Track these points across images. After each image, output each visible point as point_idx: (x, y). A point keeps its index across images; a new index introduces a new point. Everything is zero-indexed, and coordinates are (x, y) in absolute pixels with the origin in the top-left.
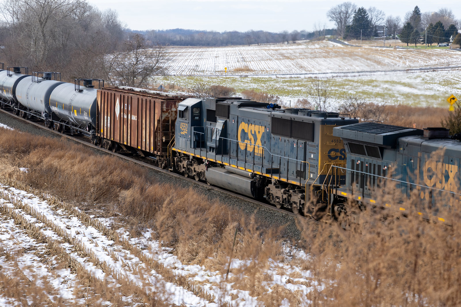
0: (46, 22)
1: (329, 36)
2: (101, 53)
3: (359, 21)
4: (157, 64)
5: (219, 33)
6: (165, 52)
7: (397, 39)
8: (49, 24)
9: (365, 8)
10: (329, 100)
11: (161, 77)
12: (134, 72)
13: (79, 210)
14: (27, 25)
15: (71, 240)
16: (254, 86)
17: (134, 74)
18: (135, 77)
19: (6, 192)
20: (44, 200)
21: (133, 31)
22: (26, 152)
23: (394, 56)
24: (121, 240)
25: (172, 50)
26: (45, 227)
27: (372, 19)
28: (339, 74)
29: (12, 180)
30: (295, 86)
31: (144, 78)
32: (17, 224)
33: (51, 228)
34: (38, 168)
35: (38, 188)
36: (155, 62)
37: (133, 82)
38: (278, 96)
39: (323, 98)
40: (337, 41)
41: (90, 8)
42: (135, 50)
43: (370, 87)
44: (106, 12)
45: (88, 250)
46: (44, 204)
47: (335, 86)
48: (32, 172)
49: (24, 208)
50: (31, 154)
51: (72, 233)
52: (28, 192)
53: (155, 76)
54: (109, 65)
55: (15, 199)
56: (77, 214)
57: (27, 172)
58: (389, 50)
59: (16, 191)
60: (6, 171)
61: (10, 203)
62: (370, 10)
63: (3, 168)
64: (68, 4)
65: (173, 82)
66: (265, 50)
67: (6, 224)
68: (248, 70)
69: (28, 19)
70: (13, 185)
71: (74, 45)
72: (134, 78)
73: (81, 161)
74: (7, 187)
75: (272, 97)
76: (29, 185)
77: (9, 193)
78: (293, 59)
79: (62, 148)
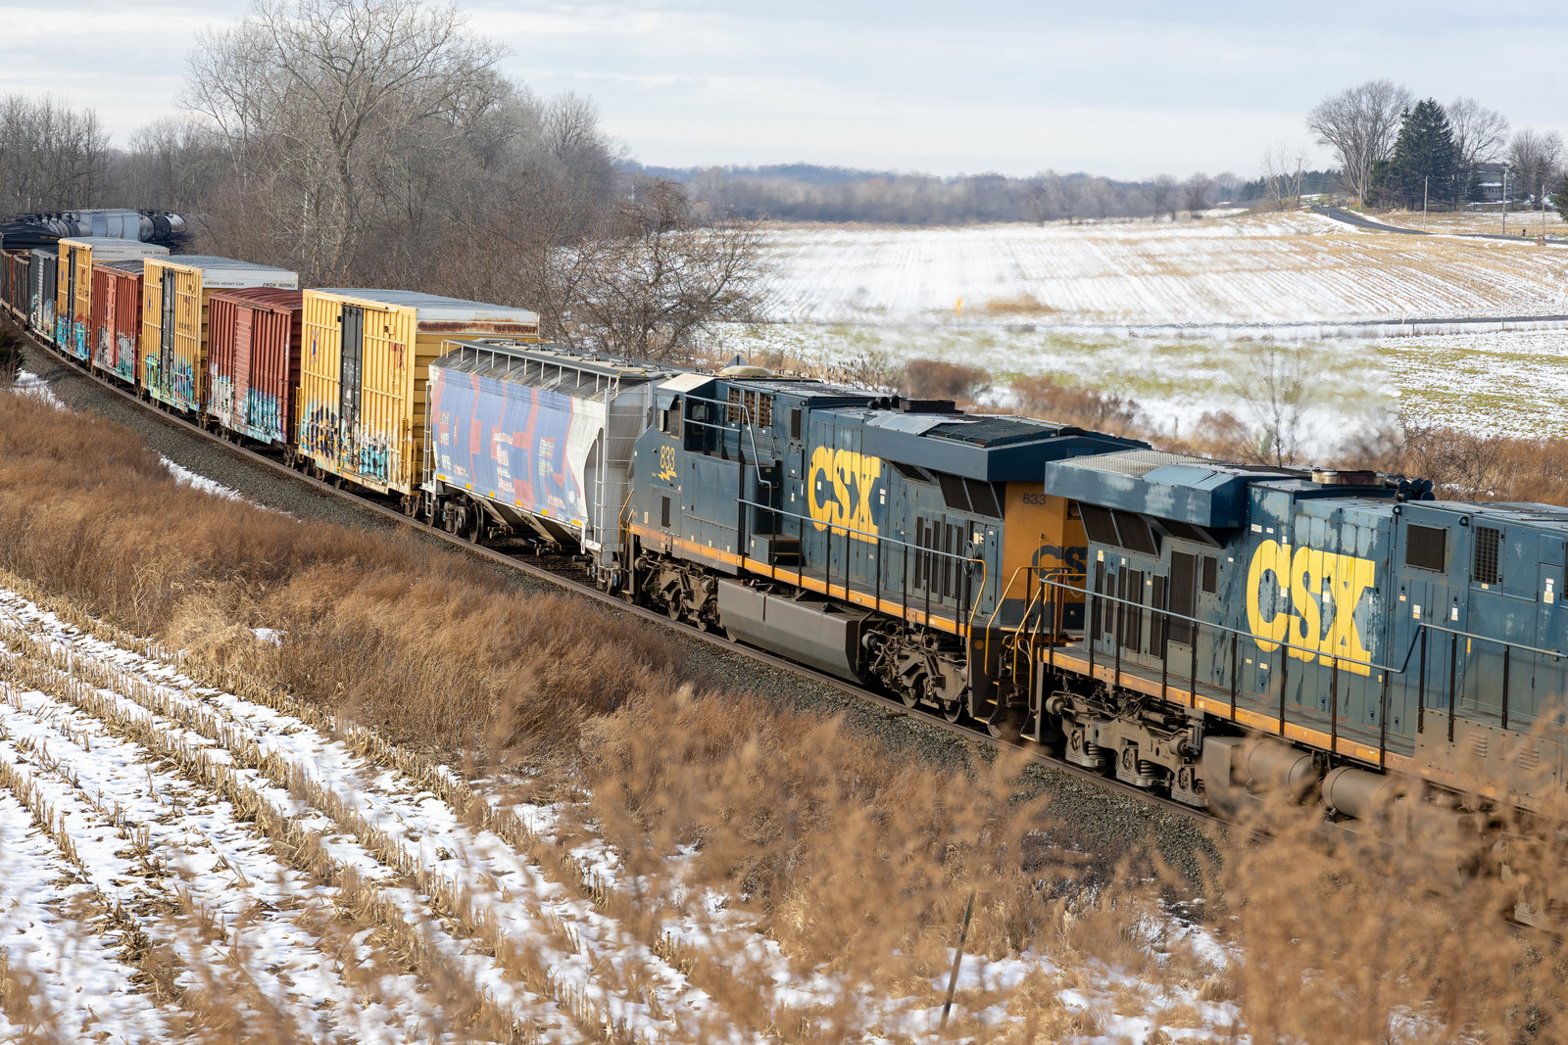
0: (355, 135)
1: (1315, 197)
2: (537, 243)
3: (1417, 145)
4: (726, 285)
5: (938, 180)
6: (754, 244)
7: (1548, 209)
8: (366, 143)
9: (1438, 104)
10: (1307, 416)
11: (738, 328)
12: (646, 310)
13: (452, 779)
14: (290, 144)
15: (420, 879)
16: (1053, 363)
17: (647, 316)
18: (651, 325)
19: (207, 709)
20: (333, 739)
21: (648, 168)
22: (277, 575)
23: (1537, 270)
24: (590, 881)
25: (776, 236)
26: (334, 832)
27: (1463, 139)
28: (1346, 329)
29: (227, 669)
30: (1193, 366)
31: (682, 332)
32: (241, 820)
33: (352, 837)
34: (316, 630)
35: (315, 700)
36: (718, 277)
37: (643, 347)
38: (1135, 400)
39: (1288, 411)
40: (1343, 213)
41: (505, 87)
42: (654, 234)
43: (1452, 375)
44: (559, 104)
45: (478, 914)
46: (335, 751)
47: (1333, 369)
48: (294, 645)
49: (264, 766)
50: (294, 585)
51: (423, 854)
52: (282, 712)
53: (719, 325)
54: (562, 283)
55: (237, 734)
56: (445, 790)
57: (278, 643)
58: (1522, 248)
59: (241, 708)
60: (208, 638)
61: (220, 747)
62: (1457, 108)
63: (200, 629)
64: (431, 76)
65: (779, 346)
66: (1095, 241)
67: (204, 820)
68: (1036, 308)
69: (295, 125)
70: (231, 686)
71: (447, 215)
72: (646, 329)
73: (462, 613)
74: (207, 692)
75: (1116, 403)
76: (285, 689)
77: (217, 715)
78: (1187, 275)
79: (398, 563)
